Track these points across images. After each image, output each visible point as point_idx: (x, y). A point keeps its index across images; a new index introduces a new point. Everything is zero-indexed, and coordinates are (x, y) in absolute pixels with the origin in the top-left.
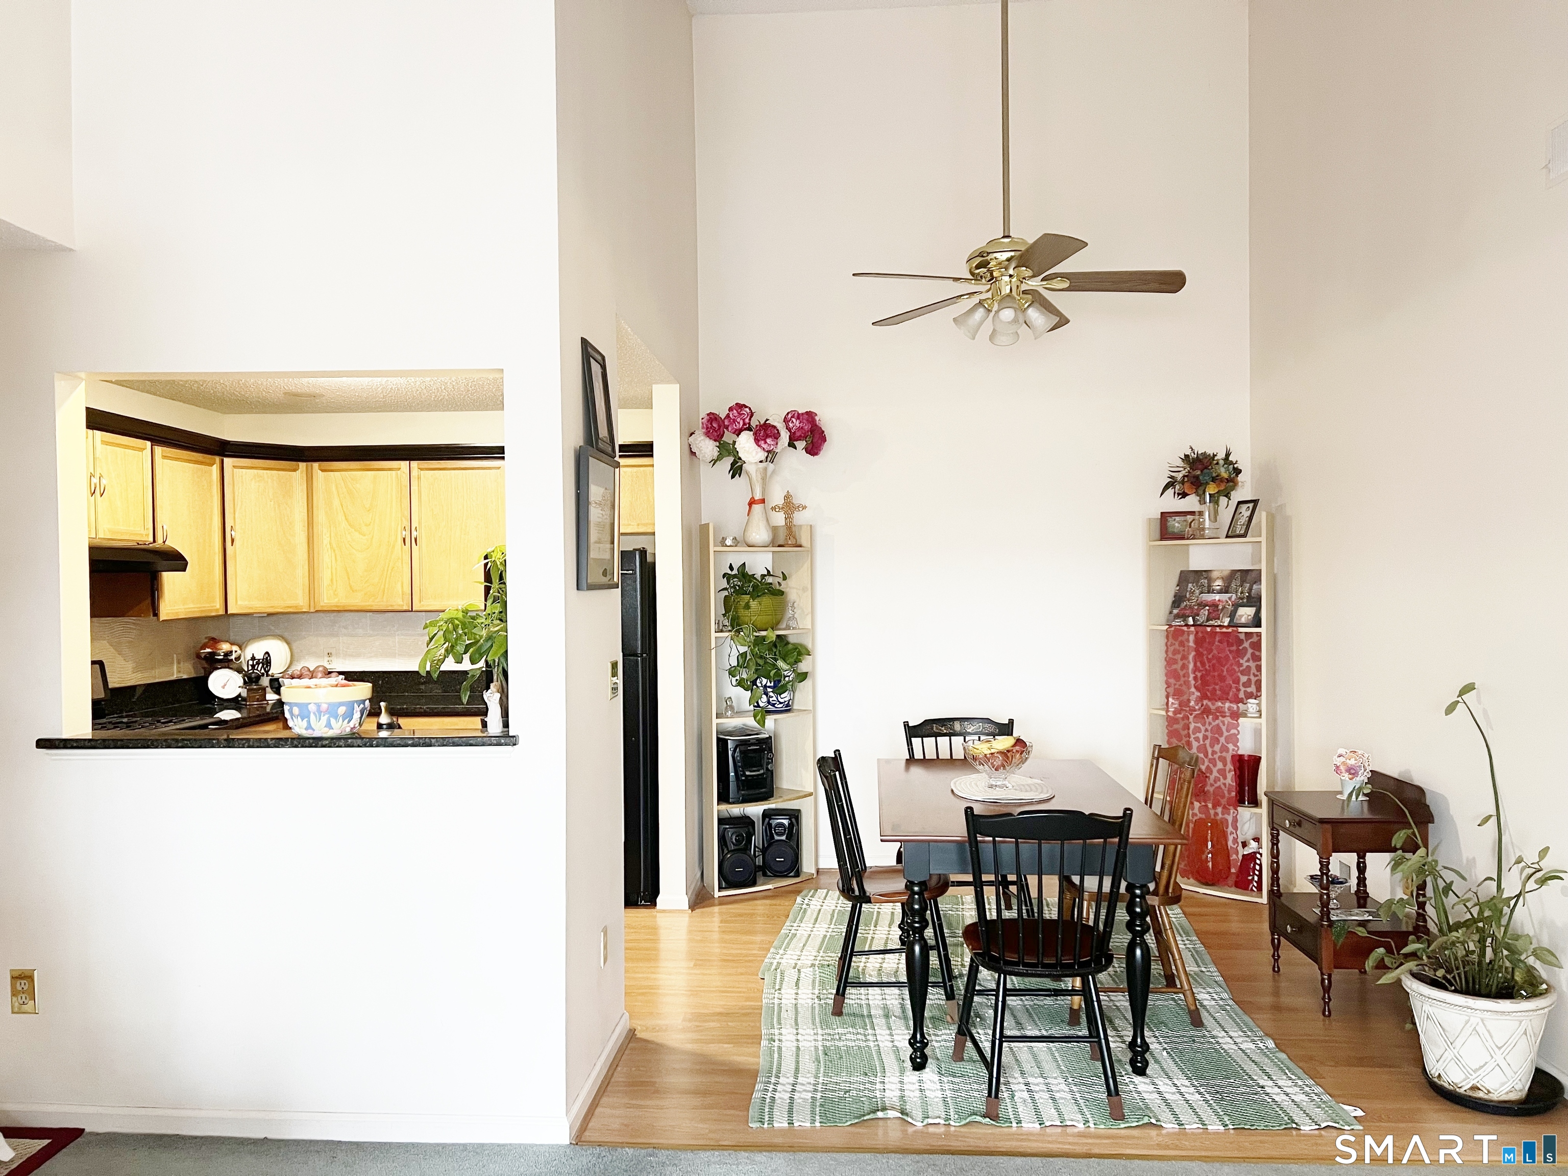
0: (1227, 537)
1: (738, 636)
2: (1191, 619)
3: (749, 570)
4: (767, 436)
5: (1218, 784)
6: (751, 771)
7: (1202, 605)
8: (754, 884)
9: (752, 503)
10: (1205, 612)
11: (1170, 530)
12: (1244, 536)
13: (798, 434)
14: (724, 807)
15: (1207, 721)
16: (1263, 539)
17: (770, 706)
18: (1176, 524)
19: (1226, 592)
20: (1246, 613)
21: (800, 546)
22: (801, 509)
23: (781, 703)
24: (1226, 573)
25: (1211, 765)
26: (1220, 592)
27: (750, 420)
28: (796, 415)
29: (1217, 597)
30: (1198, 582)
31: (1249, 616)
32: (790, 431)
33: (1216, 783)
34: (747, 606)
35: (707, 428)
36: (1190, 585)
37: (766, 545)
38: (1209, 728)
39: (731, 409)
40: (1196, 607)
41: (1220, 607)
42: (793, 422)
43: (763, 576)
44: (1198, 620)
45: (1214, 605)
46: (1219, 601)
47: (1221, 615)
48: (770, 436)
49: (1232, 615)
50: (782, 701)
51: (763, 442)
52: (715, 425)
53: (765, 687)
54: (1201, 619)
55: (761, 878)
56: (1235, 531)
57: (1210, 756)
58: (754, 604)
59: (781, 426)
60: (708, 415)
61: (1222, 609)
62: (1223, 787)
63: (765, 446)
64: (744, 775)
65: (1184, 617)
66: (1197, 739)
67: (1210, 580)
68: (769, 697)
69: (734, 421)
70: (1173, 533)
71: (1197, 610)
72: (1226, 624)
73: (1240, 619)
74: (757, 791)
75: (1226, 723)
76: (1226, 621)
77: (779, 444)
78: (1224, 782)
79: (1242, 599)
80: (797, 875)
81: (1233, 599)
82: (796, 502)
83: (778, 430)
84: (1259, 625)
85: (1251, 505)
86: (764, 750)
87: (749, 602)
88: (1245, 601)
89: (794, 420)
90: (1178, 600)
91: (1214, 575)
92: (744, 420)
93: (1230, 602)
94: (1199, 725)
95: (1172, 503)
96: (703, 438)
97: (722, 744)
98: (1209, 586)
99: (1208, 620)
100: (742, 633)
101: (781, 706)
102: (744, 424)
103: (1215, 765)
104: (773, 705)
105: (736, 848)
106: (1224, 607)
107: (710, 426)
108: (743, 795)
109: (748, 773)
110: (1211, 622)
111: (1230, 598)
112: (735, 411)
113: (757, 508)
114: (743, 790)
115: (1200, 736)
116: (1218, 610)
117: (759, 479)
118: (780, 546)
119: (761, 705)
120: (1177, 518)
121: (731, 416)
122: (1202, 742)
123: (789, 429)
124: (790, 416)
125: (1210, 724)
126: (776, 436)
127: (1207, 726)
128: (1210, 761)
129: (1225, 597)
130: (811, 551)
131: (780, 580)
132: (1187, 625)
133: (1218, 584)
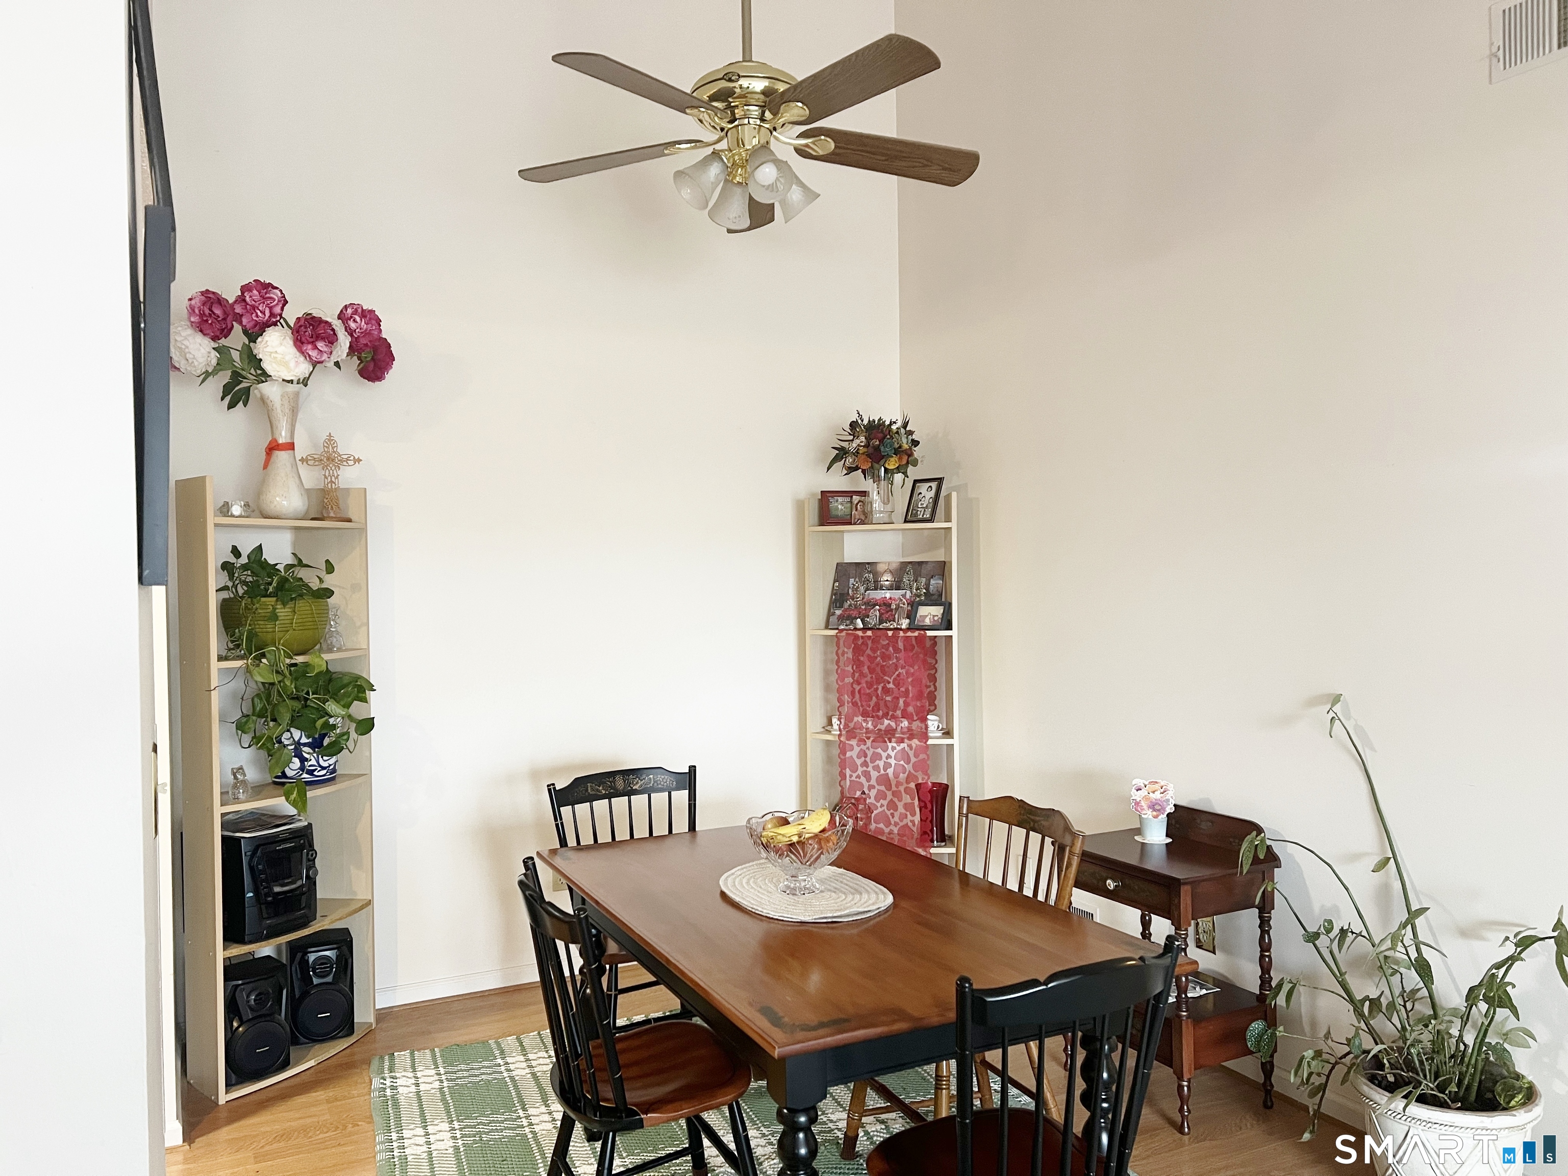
0: (906, 521)
1: (258, 666)
2: (859, 621)
3: (270, 557)
4: (318, 337)
5: (905, 822)
6: (283, 885)
7: (871, 604)
8: (285, 1065)
9: (273, 447)
10: (875, 613)
11: (834, 513)
12: (931, 520)
13: (363, 341)
14: (238, 950)
15: (890, 745)
16: (953, 525)
17: (305, 775)
18: (839, 506)
19: (898, 588)
20: (929, 613)
21: (350, 521)
22: (351, 463)
23: (323, 768)
24: (894, 566)
25: (895, 800)
26: (890, 588)
27: (282, 309)
28: (360, 310)
29: (888, 594)
30: (861, 576)
31: (934, 616)
32: (351, 335)
33: (901, 821)
34: (274, 617)
35: (202, 315)
36: (852, 580)
37: (300, 516)
38: (893, 754)
39: (245, 288)
40: (863, 607)
41: (893, 607)
42: (355, 321)
43: (289, 567)
44: (869, 623)
45: (886, 604)
46: (890, 598)
47: (896, 616)
48: (323, 339)
49: (911, 616)
50: (325, 764)
51: (310, 346)
52: (218, 311)
53: (298, 744)
54: (873, 621)
55: (294, 1052)
56: (916, 515)
57: (894, 788)
58: (283, 612)
59: (338, 325)
60: (202, 293)
61: (897, 609)
62: (910, 824)
63: (313, 354)
64: (270, 893)
65: (852, 620)
66: (877, 768)
67: (876, 574)
68: (303, 760)
69: (254, 308)
70: (837, 516)
71: (865, 609)
72: (904, 627)
73: (923, 621)
74: (291, 917)
75: (914, 746)
76: (905, 623)
77: (334, 353)
78: (912, 818)
79: (919, 596)
80: (351, 1031)
81: (908, 596)
82: (343, 449)
83: (333, 330)
84: (949, 627)
85: (934, 485)
86: (302, 847)
87: (274, 609)
88: (923, 598)
89: (358, 319)
90: (838, 598)
91: (881, 568)
92: (271, 308)
93: (904, 600)
94: (879, 750)
95: (837, 480)
96: (190, 331)
97: (230, 846)
98: (876, 582)
99: (881, 622)
100: (264, 661)
101: (324, 772)
102: (272, 315)
103: (900, 800)
104: (311, 773)
105: (256, 1014)
106: (898, 607)
107: (207, 312)
108: (269, 926)
109: (277, 889)
110: (884, 624)
111: (904, 596)
112: (255, 292)
113: (282, 456)
114: (268, 918)
115: (881, 764)
116: (892, 610)
117: (287, 411)
118: (313, 519)
119: (289, 773)
120: (840, 499)
121: (248, 299)
122: (882, 772)
123: (350, 332)
124: (349, 311)
125: (893, 748)
126: (332, 339)
127: (890, 751)
128: (895, 794)
129: (897, 594)
130: (363, 530)
131: (323, 574)
132: (856, 629)
133: (887, 579)
